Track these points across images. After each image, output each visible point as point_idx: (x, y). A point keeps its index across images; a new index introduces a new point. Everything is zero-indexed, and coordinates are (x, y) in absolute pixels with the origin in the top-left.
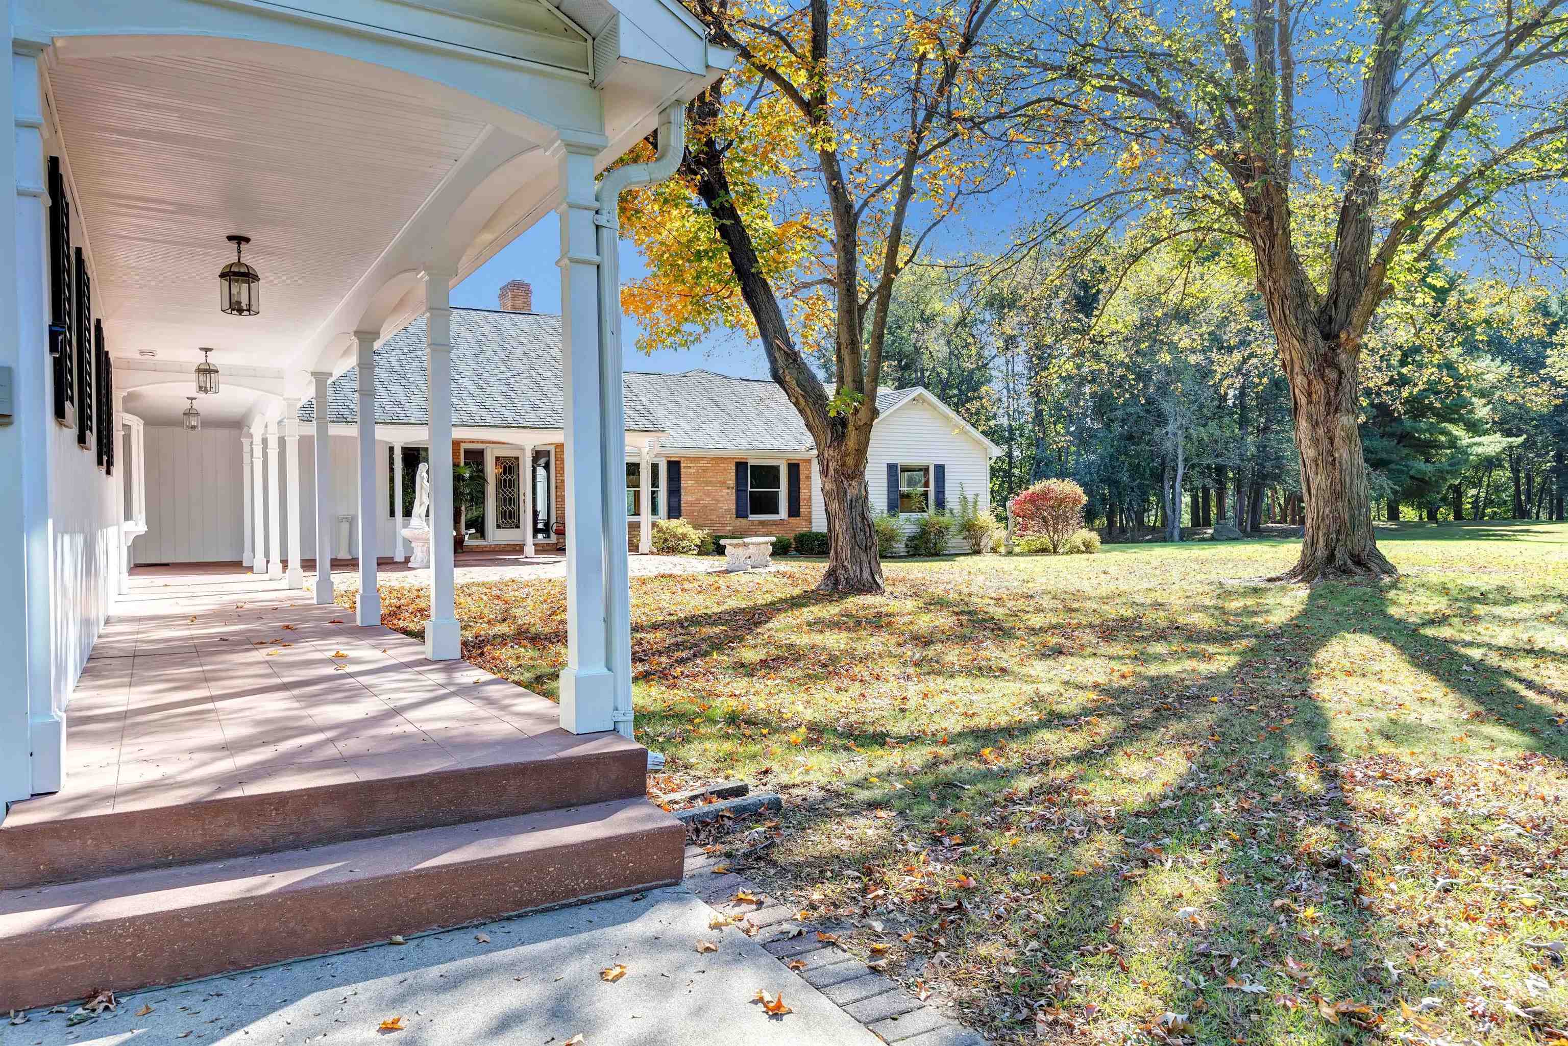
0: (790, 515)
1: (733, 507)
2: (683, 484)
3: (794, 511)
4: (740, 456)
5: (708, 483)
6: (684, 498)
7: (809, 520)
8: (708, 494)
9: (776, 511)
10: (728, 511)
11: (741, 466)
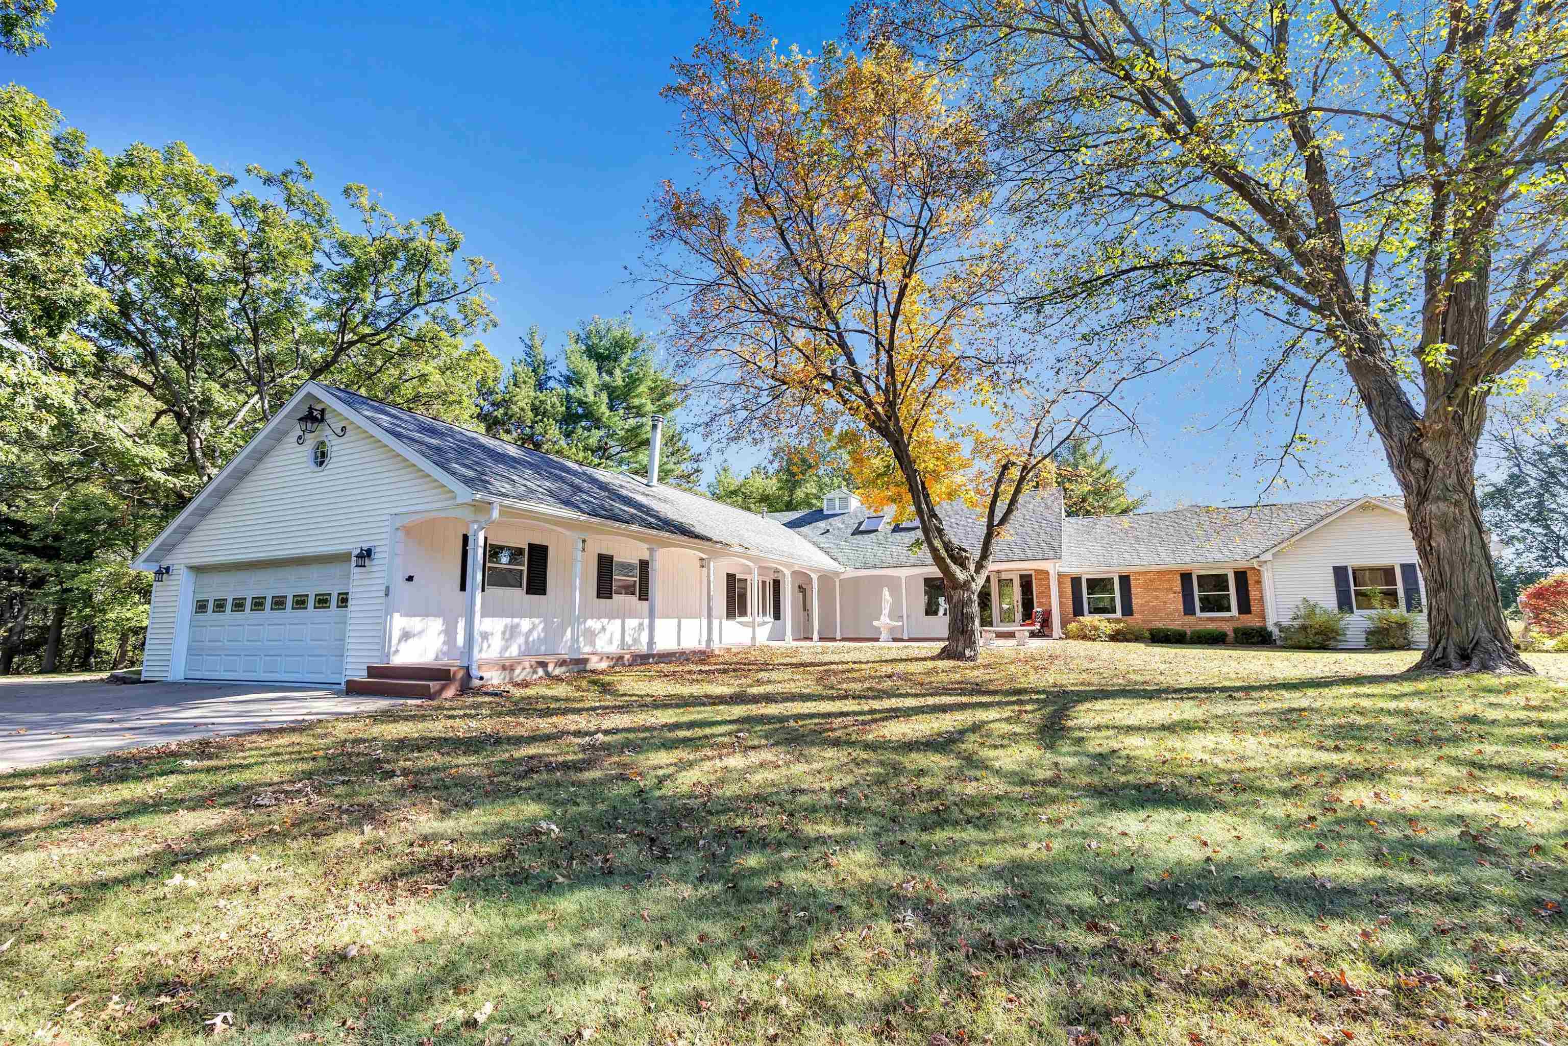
0: (1241, 612)
1: (1181, 607)
2: (1133, 591)
3: (1244, 607)
4: (1185, 568)
5: (1156, 590)
6: (1134, 601)
7: (1263, 617)
8: (1157, 598)
9: (1228, 609)
10: (1177, 610)
11: (1186, 577)
